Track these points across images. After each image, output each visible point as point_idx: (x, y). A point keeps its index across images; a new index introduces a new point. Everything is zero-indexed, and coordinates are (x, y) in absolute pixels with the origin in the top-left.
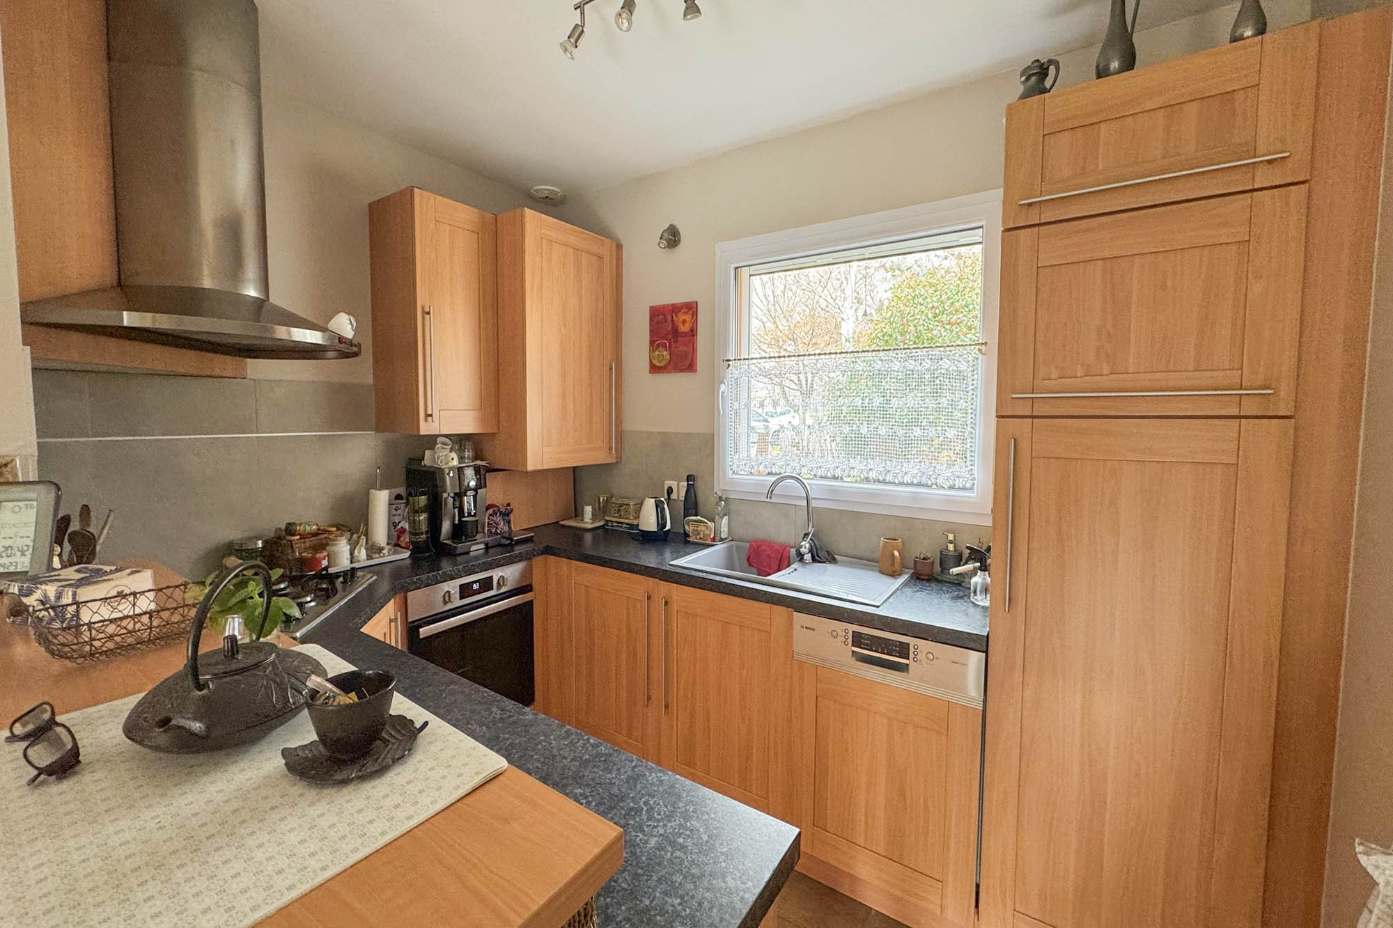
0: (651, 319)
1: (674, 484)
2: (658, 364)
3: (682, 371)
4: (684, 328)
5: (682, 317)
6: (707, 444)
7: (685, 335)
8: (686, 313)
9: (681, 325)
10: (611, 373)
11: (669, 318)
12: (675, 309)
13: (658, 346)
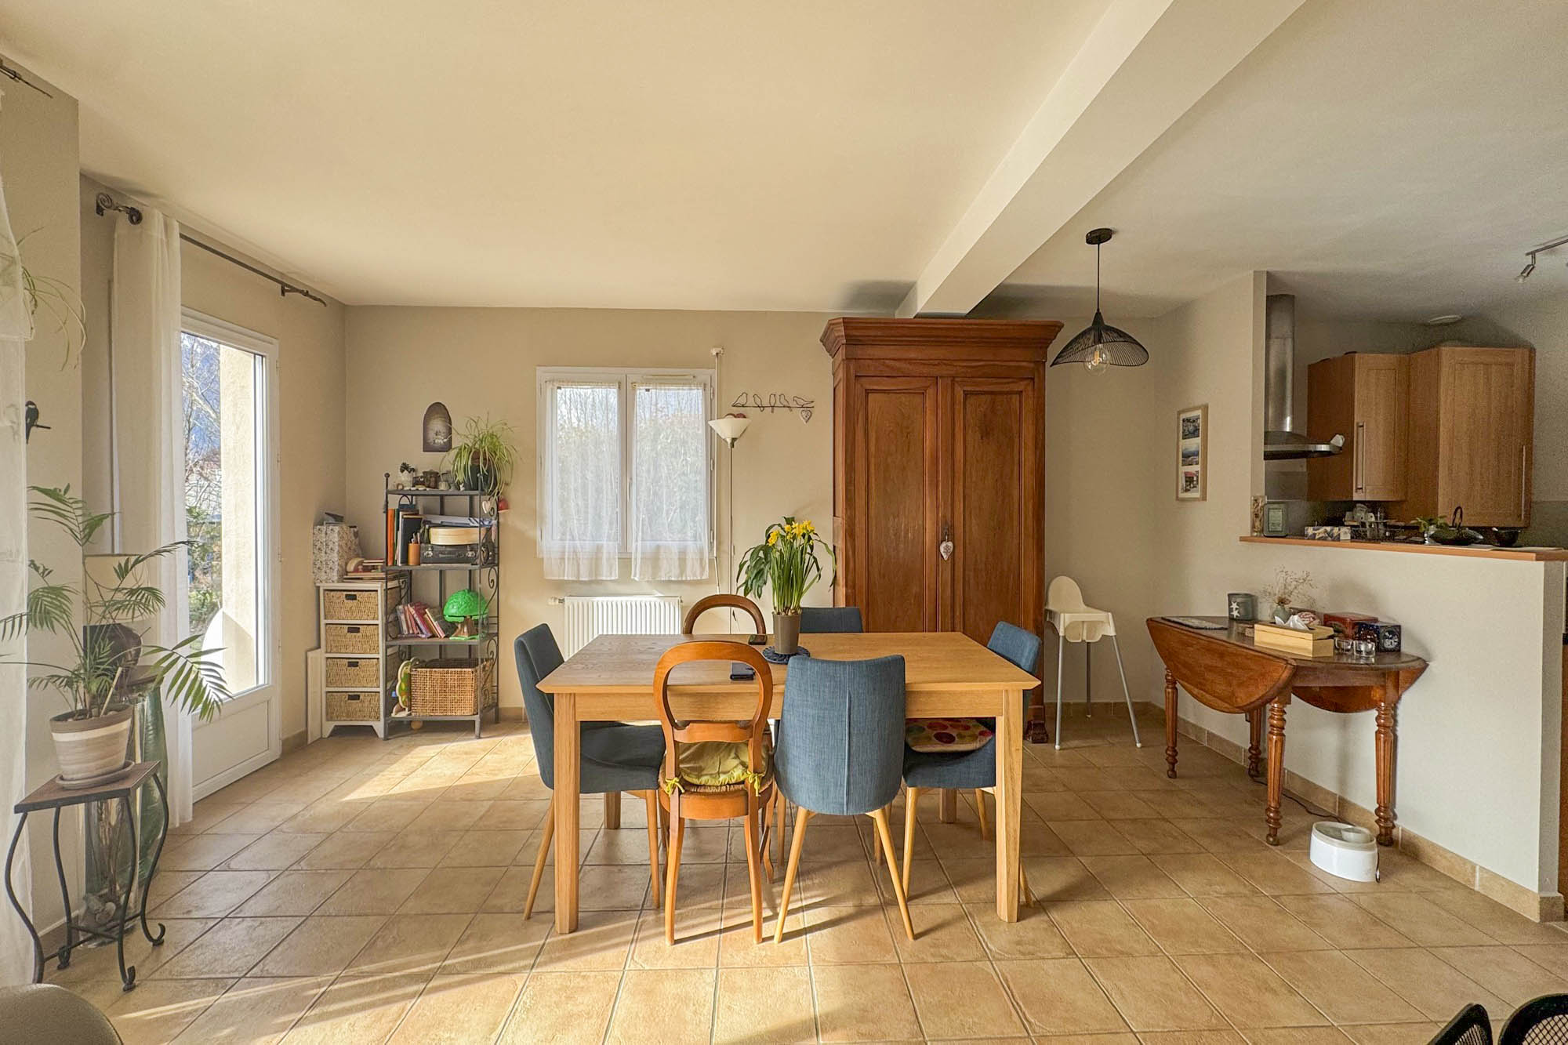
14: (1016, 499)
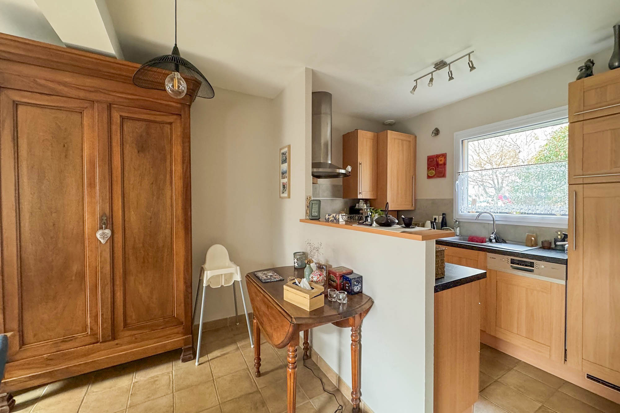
0: (428, 160)
1: (437, 217)
2: (430, 175)
3: (440, 177)
4: (440, 163)
5: (440, 159)
6: (451, 203)
7: (441, 164)
8: (442, 157)
9: (440, 162)
10: (413, 180)
11: (435, 159)
12: (438, 156)
13: (431, 169)
14: (168, 197)
